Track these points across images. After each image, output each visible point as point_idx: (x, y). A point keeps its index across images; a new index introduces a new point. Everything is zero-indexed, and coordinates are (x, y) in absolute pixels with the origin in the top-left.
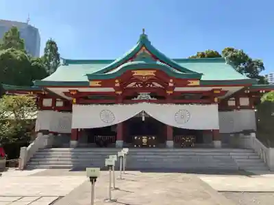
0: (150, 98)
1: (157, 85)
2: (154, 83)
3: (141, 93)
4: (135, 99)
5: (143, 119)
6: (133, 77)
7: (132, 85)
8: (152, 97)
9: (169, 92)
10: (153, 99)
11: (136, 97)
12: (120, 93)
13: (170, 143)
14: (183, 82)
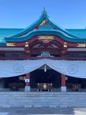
0: (50, 56)
1: (55, 46)
2: (52, 45)
3: (43, 52)
4: (39, 56)
5: (45, 70)
6: (38, 40)
7: (37, 46)
8: (51, 55)
9: (63, 52)
10: (52, 56)
11: (40, 55)
12: (28, 52)
13: (64, 88)
14: (73, 43)
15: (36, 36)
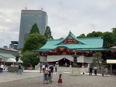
3: (64, 52)
4: (62, 54)
5: (64, 60)
10: (67, 54)
13: (70, 66)
14: (71, 50)
15: (59, 48)
